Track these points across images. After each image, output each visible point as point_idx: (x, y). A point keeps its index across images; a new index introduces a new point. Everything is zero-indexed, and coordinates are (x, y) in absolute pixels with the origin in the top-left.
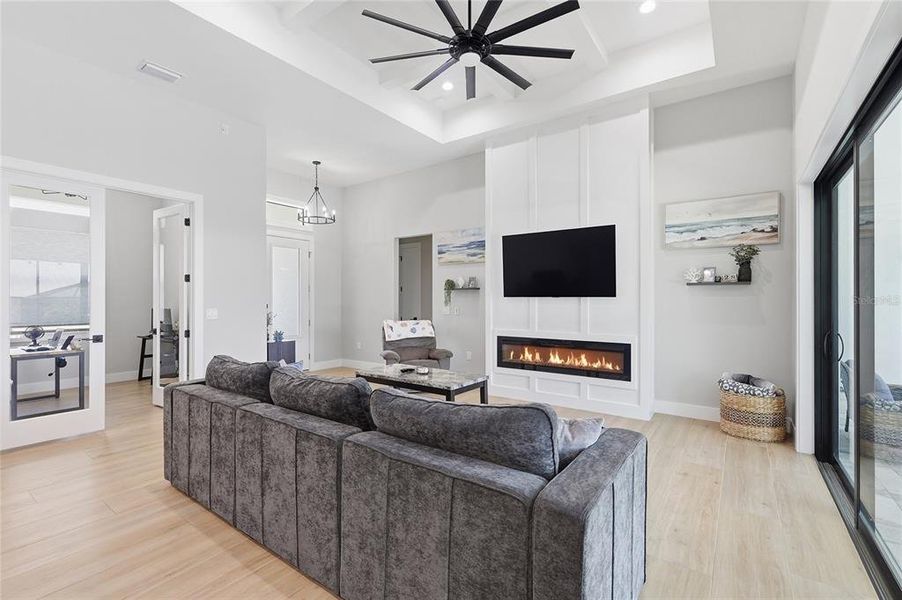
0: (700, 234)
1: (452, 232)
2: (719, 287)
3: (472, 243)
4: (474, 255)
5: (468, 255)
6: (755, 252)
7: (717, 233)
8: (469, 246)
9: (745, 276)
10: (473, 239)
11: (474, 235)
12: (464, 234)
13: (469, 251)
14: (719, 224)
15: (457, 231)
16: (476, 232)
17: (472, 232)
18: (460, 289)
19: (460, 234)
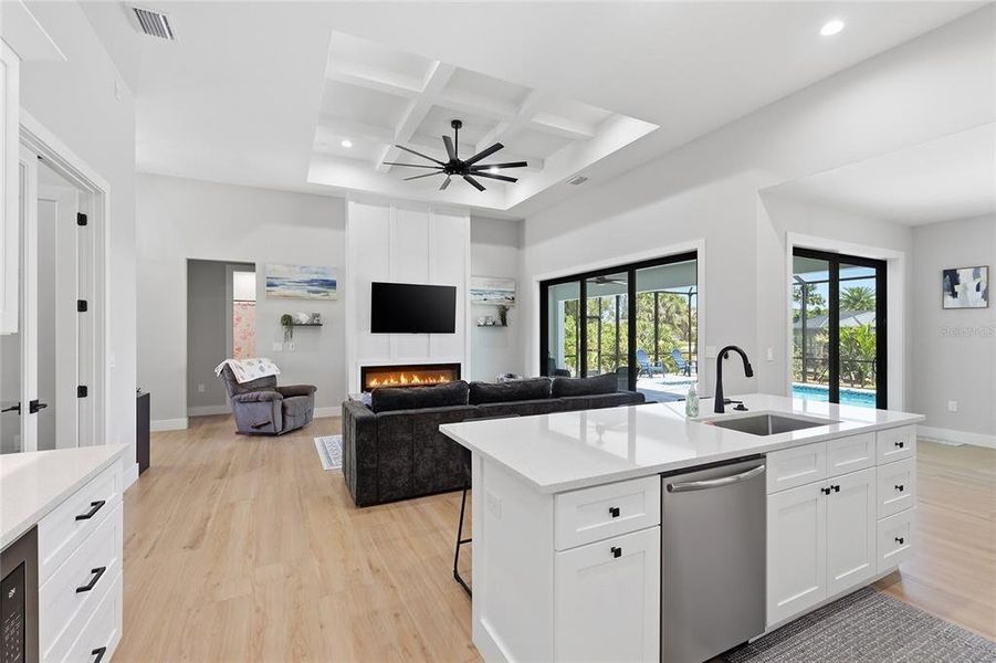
0: (484, 296)
1: (287, 266)
2: (493, 328)
3: (312, 281)
4: (317, 292)
5: (309, 292)
6: (507, 310)
7: (492, 297)
8: (311, 282)
9: (504, 323)
10: (315, 277)
11: (316, 273)
12: (304, 270)
13: (310, 288)
14: (491, 293)
15: (294, 266)
16: (320, 270)
17: (314, 270)
18: (301, 325)
19: (297, 269)
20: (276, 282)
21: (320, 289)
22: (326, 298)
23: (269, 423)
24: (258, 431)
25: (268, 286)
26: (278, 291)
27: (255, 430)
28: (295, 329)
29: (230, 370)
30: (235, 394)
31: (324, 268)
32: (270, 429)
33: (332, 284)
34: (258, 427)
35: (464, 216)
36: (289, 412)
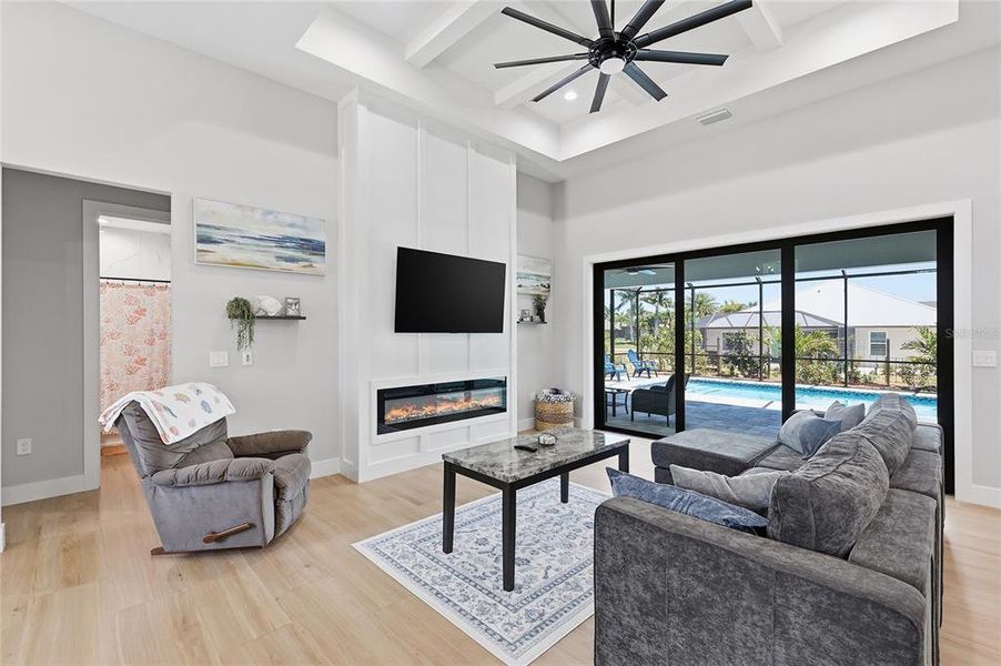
1: (239, 206)
2: (530, 325)
4: (292, 260)
5: (279, 258)
6: (543, 301)
7: (528, 283)
8: (281, 241)
9: (542, 318)
10: (290, 232)
11: (291, 225)
12: (269, 218)
15: (253, 209)
16: (299, 221)
17: (288, 219)
18: (266, 317)
19: (258, 215)
20: (217, 235)
21: (299, 254)
22: (308, 270)
23: (252, 526)
24: (221, 546)
25: (201, 240)
26: (220, 252)
27: (212, 546)
28: (258, 327)
29: (142, 416)
30: (156, 469)
31: (305, 218)
32: (252, 539)
33: (317, 248)
34: (221, 539)
35: (508, 163)
36: (288, 495)
